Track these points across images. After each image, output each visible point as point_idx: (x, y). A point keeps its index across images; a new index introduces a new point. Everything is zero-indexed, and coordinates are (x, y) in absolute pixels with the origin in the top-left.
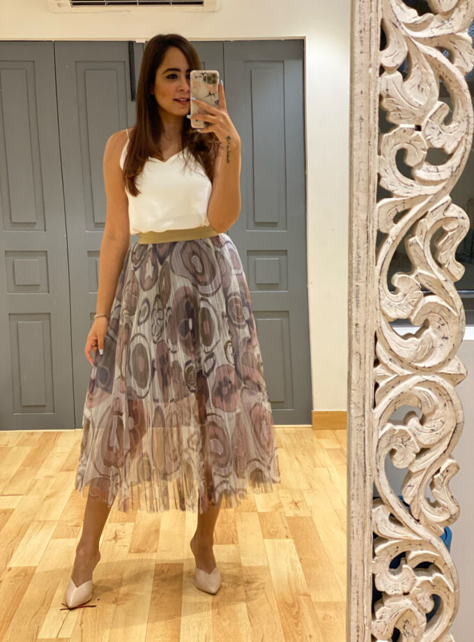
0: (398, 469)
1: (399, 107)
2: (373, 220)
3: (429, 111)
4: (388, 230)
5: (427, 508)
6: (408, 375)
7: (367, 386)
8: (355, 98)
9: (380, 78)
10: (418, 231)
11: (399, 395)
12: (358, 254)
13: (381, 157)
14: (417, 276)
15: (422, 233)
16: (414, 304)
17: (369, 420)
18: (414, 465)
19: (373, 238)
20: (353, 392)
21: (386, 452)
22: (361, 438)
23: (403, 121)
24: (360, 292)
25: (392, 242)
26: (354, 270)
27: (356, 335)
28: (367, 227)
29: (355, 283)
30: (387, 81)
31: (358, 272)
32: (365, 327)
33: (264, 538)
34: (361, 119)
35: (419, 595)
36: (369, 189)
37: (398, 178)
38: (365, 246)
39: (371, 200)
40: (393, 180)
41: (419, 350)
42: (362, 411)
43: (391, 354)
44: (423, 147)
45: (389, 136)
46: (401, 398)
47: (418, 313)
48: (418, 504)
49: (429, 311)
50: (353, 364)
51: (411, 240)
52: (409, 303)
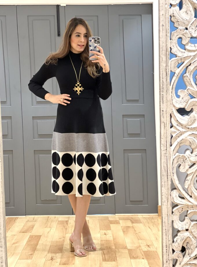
0: (182, 172)
1: (178, 20)
2: (169, 67)
3: (190, 22)
4: (175, 71)
5: (195, 190)
6: (185, 131)
7: (168, 137)
8: (160, 17)
9: (170, 9)
10: (187, 71)
11: (181, 140)
12: (162, 81)
13: (172, 41)
14: (187, 90)
15: (189, 72)
16: (186, 102)
17: (169, 151)
18: (189, 171)
19: (169, 74)
20: (162, 139)
21: (177, 165)
22: (165, 159)
23: (180, 26)
24: (164, 97)
25: (176, 76)
26: (161, 88)
27: (163, 115)
28: (166, 70)
29: (162, 93)
30: (173, 10)
31: (163, 88)
32: (166, 111)
34: (163, 25)
35: (193, 231)
36: (167, 54)
37: (178, 49)
38: (166, 77)
39: (168, 58)
40: (176, 50)
41: (189, 120)
42: (166, 147)
43: (177, 123)
44: (188, 36)
45: (174, 32)
46: (182, 141)
47: (188, 106)
48: (191, 188)
49: (193, 105)
50: (162, 127)
51: (185, 75)
52: (184, 101)
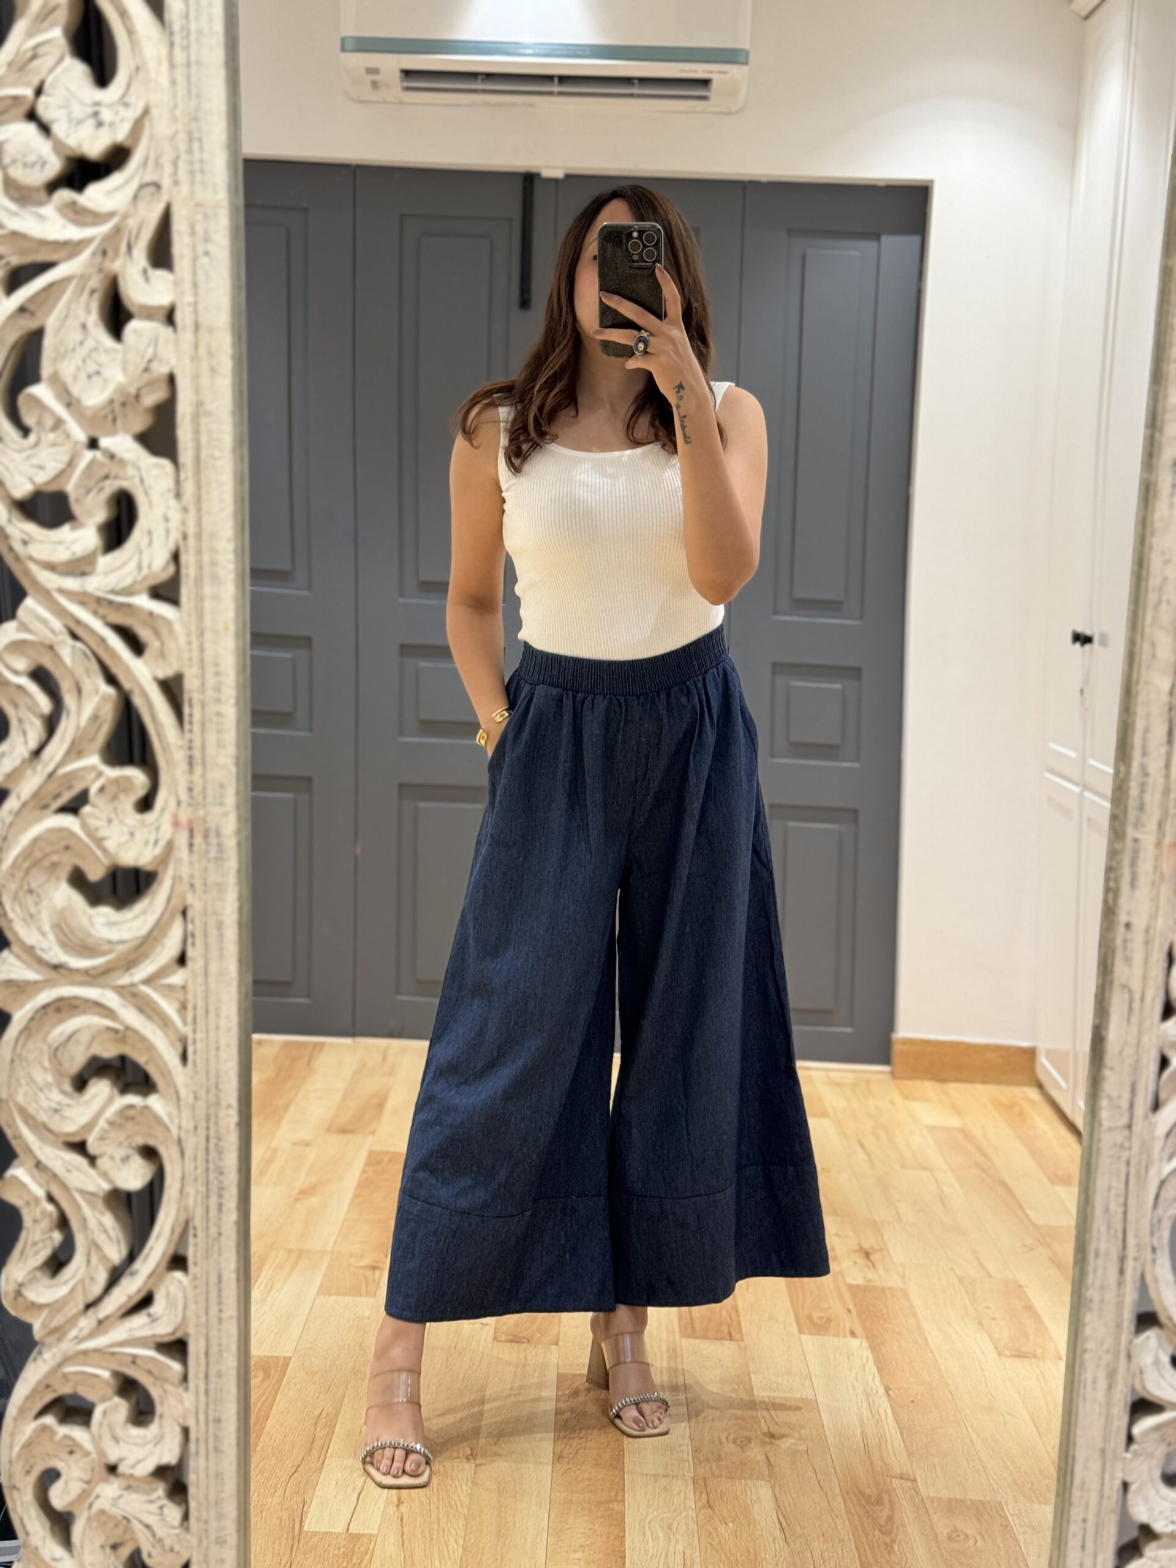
7: (1143, 1061)
12: (1143, 767)
17: (1141, 1137)
20: (1107, 1072)
24: (1142, 855)
26: (1128, 803)
27: (1125, 948)
29: (1131, 833)
31: (1141, 807)
33: (801, 1332)
38: (1163, 750)
42: (1126, 1116)
